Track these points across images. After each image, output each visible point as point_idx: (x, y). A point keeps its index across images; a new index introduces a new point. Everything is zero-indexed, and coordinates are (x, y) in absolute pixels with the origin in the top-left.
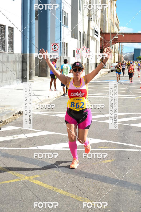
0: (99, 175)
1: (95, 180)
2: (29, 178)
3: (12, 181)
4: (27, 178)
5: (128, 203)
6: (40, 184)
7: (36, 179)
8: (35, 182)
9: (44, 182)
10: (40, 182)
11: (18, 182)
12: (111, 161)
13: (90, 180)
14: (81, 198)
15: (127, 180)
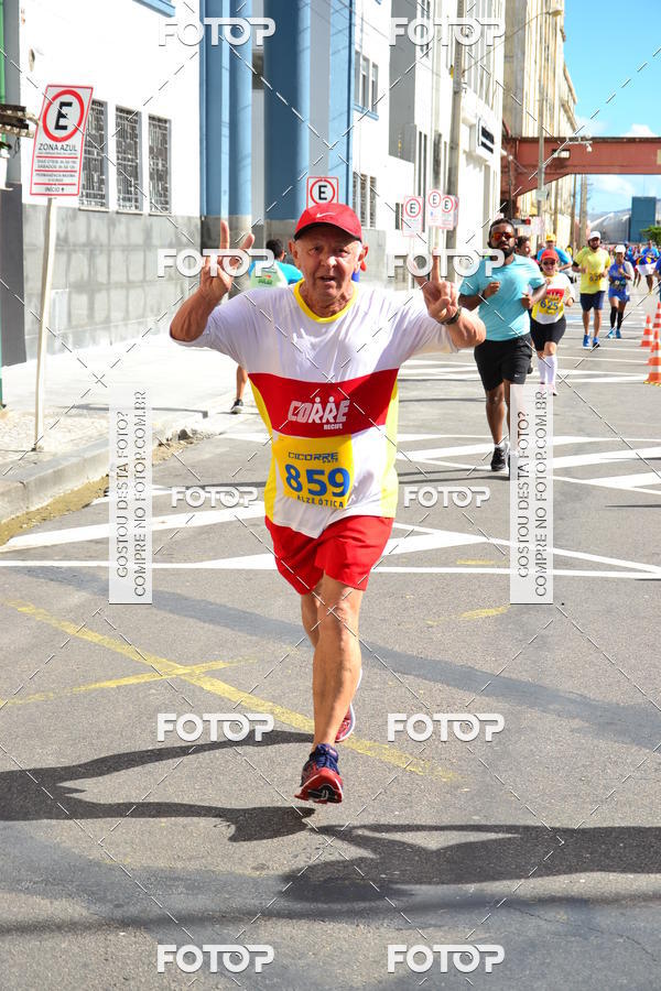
0: (446, 663)
1: (430, 680)
2: (187, 670)
3: (124, 682)
4: (181, 670)
5: (540, 763)
6: (226, 695)
7: (213, 674)
8: (207, 687)
9: (240, 687)
10: (226, 686)
11: (148, 685)
12: (495, 613)
13: (409, 680)
14: (368, 743)
15: (547, 682)
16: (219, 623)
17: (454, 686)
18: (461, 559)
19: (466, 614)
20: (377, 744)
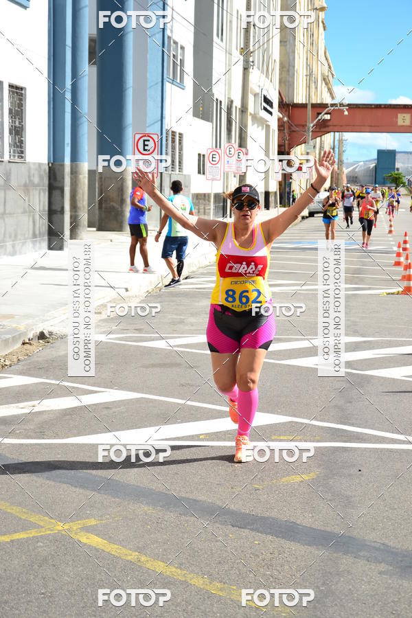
0: (273, 519)
1: (261, 533)
2: (66, 526)
3: (16, 536)
4: (60, 526)
5: (358, 600)
6: (100, 546)
7: (87, 529)
8: (84, 540)
9: (111, 540)
10: (100, 539)
11: (36, 539)
12: (307, 478)
13: (245, 532)
14: (219, 585)
15: (355, 534)
16: (87, 488)
17: (283, 537)
18: (274, 435)
19: (284, 480)
20: (226, 585)
